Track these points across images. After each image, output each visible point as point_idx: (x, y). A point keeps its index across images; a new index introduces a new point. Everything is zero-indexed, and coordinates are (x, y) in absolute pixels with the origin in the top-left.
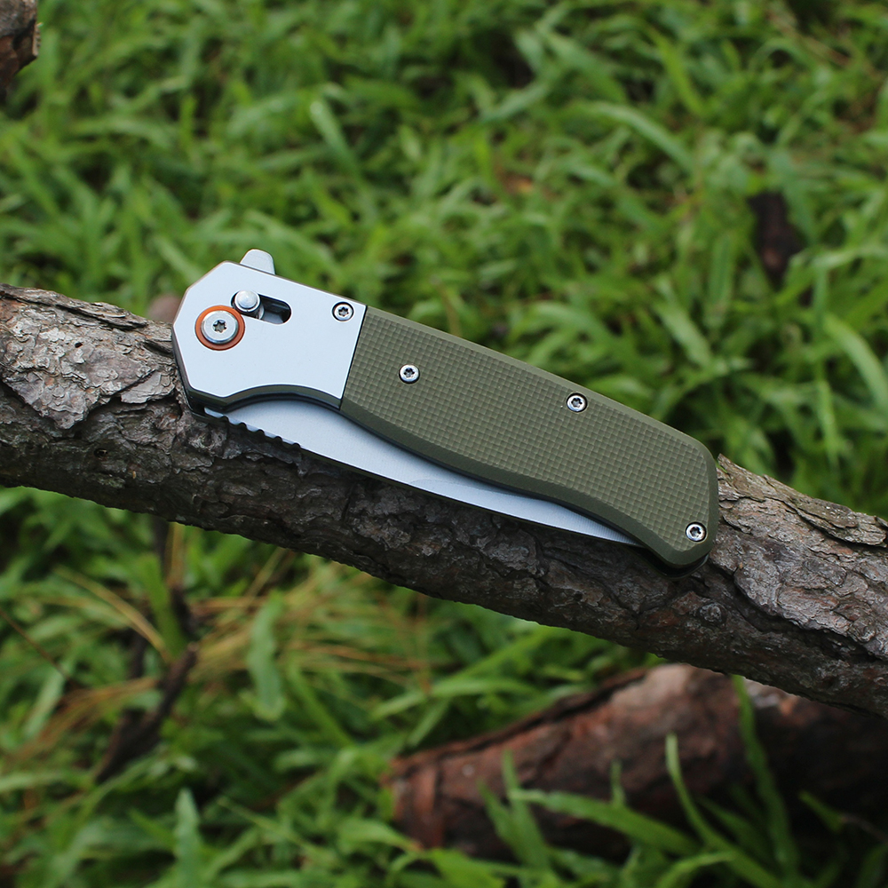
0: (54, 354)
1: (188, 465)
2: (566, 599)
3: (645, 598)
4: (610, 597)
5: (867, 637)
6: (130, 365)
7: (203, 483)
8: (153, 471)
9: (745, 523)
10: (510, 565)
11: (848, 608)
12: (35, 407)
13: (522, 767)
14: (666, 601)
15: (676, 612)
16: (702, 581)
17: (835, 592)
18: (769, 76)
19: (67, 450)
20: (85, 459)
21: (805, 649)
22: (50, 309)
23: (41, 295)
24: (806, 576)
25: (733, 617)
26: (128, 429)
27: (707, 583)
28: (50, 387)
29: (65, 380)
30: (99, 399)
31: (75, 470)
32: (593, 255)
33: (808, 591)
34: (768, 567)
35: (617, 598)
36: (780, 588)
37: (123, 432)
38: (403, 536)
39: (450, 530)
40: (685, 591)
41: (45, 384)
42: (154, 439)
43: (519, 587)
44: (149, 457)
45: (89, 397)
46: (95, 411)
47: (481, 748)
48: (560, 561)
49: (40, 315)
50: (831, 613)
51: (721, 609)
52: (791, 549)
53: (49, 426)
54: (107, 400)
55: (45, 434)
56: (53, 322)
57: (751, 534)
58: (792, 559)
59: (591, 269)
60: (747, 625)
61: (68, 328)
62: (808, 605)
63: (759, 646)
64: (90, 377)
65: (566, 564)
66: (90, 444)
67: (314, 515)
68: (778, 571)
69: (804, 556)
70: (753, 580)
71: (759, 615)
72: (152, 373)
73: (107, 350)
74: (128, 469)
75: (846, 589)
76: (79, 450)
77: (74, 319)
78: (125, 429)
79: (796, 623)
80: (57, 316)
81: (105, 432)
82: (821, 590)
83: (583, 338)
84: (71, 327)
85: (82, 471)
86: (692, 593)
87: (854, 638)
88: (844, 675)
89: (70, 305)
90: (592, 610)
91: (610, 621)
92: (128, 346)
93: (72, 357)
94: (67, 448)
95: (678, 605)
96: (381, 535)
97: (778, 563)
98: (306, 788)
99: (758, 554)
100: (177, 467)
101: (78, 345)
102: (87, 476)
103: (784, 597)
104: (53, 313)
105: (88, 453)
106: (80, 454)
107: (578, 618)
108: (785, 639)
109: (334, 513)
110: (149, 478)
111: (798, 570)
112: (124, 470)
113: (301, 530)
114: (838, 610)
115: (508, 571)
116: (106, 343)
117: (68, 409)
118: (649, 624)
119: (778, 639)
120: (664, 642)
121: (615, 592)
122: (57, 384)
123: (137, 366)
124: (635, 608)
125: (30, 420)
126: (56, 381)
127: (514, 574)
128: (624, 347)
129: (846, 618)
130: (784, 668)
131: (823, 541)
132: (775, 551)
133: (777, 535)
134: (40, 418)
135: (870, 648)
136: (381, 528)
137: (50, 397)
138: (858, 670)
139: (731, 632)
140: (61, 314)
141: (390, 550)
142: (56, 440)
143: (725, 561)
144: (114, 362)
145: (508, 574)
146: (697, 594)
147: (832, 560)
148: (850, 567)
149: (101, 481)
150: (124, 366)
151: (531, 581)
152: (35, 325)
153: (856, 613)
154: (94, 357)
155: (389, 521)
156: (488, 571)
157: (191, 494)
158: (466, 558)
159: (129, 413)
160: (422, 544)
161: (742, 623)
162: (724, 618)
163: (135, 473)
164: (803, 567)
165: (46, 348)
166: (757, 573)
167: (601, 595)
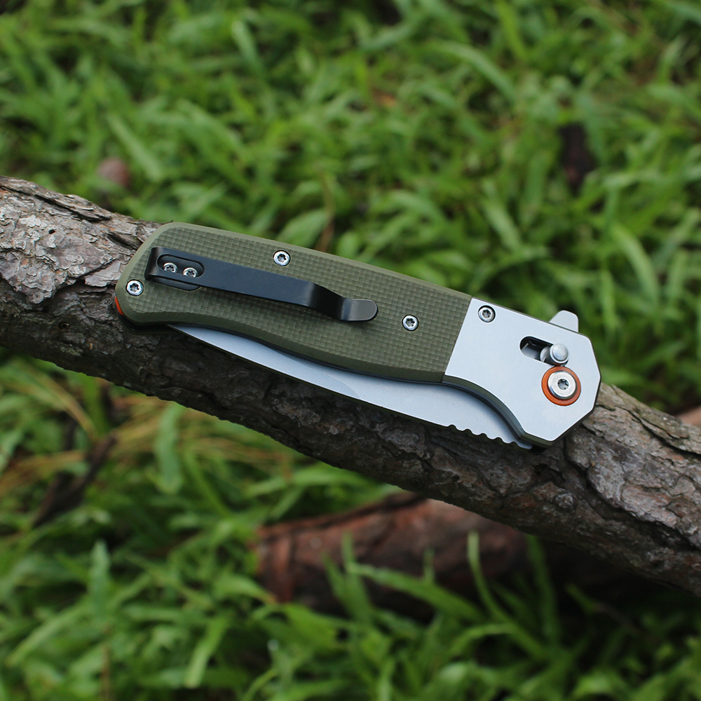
0: (31, 238)
1: (138, 342)
2: (445, 479)
3: (511, 484)
4: (482, 480)
5: (691, 531)
6: (95, 253)
7: (149, 358)
8: (107, 344)
9: (598, 427)
10: (402, 448)
11: (678, 506)
12: (10, 282)
13: (357, 544)
14: (529, 487)
15: (535, 498)
16: (559, 474)
17: (669, 493)
18: (579, 36)
19: (35, 321)
20: (50, 330)
21: (639, 536)
22: (29, 198)
23: (22, 185)
24: (645, 477)
25: (582, 506)
26: (89, 308)
27: (564, 476)
28: (25, 266)
29: (39, 261)
30: (66, 280)
31: (41, 338)
32: (436, 158)
33: (646, 489)
34: (615, 467)
35: (488, 482)
36: (624, 485)
37: (85, 310)
38: (314, 416)
39: (355, 415)
40: (546, 481)
41: (21, 263)
42: (111, 318)
43: (407, 466)
44: (105, 333)
45: (57, 277)
46: (61, 290)
47: (326, 526)
48: (444, 448)
49: (20, 203)
50: (664, 509)
51: (574, 498)
52: (636, 453)
53: (21, 299)
54: (73, 282)
55: (18, 306)
56: (32, 210)
57: (603, 438)
58: (635, 461)
59: (434, 169)
60: (593, 513)
61: (44, 216)
62: (645, 501)
63: (600, 531)
64: (60, 261)
65: (448, 451)
66: (56, 317)
67: (241, 393)
68: (623, 470)
69: (645, 460)
70: (601, 476)
71: (604, 505)
72: (113, 261)
73: (76, 238)
74: (86, 341)
75: (677, 490)
76: (45, 321)
77: (50, 209)
78: (86, 307)
79: (634, 515)
80: (35, 205)
81: (69, 309)
82: (657, 489)
83: (425, 220)
84: (47, 215)
85: (47, 339)
86: (551, 483)
87: (681, 531)
88: (669, 560)
89: (47, 196)
90: (466, 489)
91: (479, 499)
92: (94, 236)
93: (46, 242)
94: (36, 319)
95: (538, 492)
96: (296, 414)
97: (623, 464)
98: (192, 545)
99: (608, 455)
100: (128, 343)
101: (52, 232)
102: (51, 343)
103: (626, 493)
104: (32, 201)
105: (53, 325)
106: (46, 325)
107: (453, 495)
108: (624, 527)
109: (258, 392)
110: (103, 350)
111: (640, 471)
112: (83, 341)
113: (228, 404)
114: (670, 507)
115: (400, 453)
116: (76, 232)
117: (39, 286)
118: (512, 505)
119: (618, 526)
120: (522, 520)
121: (487, 477)
122: (31, 264)
123: (101, 254)
124: (502, 491)
125: (6, 293)
126: (30, 261)
127: (405, 456)
128: (455, 230)
129: (675, 514)
130: (619, 549)
131: (661, 448)
132: (622, 454)
133: (624, 440)
134: (15, 292)
135: (693, 540)
136: (297, 408)
137: (25, 275)
138: (680, 557)
139: (580, 517)
140: (39, 203)
141: (303, 427)
142: (27, 311)
143: (581, 460)
144: (81, 249)
145: (399, 455)
146: (555, 484)
147: (668, 464)
148: (682, 471)
149: (63, 349)
150: (90, 253)
151: (418, 462)
152: (16, 211)
153: (684, 510)
154: (64, 243)
155: (304, 403)
156: (383, 451)
157: (138, 366)
158: (365, 439)
159: (91, 294)
160: (330, 424)
161: (589, 511)
162: (575, 505)
163: (91, 344)
164: (644, 469)
165: (23, 232)
166: (606, 471)
167: (475, 479)
